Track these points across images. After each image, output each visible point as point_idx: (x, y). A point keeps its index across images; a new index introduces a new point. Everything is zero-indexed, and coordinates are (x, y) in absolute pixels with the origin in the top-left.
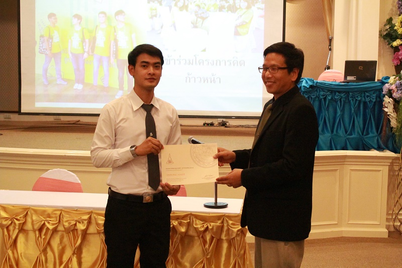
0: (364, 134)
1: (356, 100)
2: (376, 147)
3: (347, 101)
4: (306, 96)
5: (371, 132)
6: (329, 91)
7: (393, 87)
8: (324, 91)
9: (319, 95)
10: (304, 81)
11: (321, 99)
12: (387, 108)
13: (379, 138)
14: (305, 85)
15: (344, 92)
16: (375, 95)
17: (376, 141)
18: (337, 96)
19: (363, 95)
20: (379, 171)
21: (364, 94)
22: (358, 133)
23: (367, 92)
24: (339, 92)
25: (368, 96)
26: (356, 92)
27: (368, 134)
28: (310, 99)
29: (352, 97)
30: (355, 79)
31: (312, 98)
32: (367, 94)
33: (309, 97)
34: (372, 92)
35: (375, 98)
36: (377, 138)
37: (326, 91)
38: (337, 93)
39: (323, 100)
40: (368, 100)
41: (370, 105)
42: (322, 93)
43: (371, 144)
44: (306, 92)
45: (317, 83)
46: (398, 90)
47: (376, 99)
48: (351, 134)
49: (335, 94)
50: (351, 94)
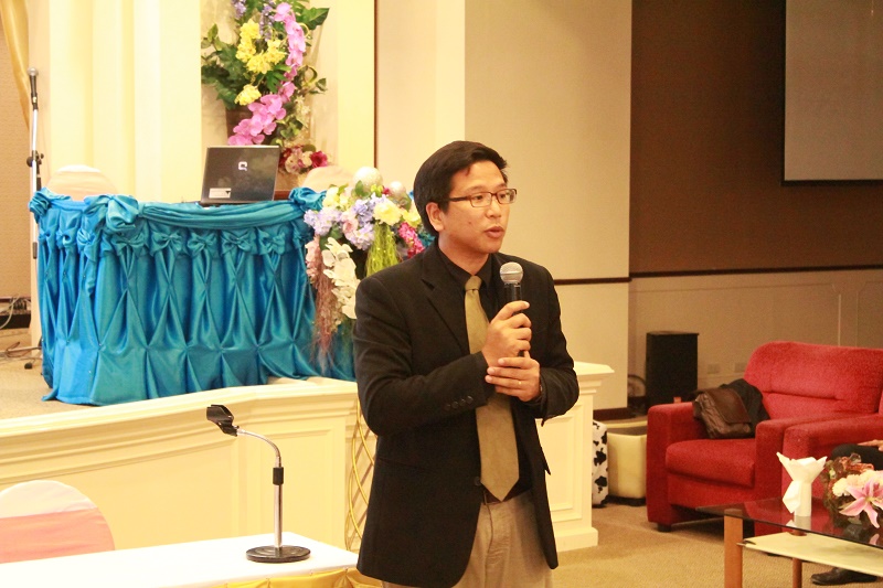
0: (262, 340)
1: (239, 250)
2: (291, 373)
3: (217, 255)
4: (119, 247)
5: (278, 334)
6: (174, 228)
7: (349, 215)
8: (161, 231)
9: (150, 240)
10: (112, 204)
11: (156, 253)
12: (332, 268)
13: (296, 348)
14: (118, 215)
15: (211, 231)
16: (282, 236)
17: (289, 356)
18: (196, 243)
19: (253, 237)
20: (325, 432)
21: (257, 233)
22: (248, 338)
23: (262, 228)
24: (199, 232)
25: (265, 240)
26: (240, 229)
27: (269, 339)
28: (128, 251)
29: (229, 244)
30: (228, 196)
31: (132, 249)
32: (263, 235)
33: (124, 249)
34: (275, 230)
35: (283, 243)
36: (291, 347)
37: (167, 229)
38: (194, 235)
39: (161, 254)
40: (265, 250)
41: (272, 264)
42: (157, 236)
43: (279, 365)
44: (119, 234)
45: (145, 208)
46: (360, 222)
47: (285, 246)
48: (231, 344)
49: (189, 236)
50: (226, 235)
